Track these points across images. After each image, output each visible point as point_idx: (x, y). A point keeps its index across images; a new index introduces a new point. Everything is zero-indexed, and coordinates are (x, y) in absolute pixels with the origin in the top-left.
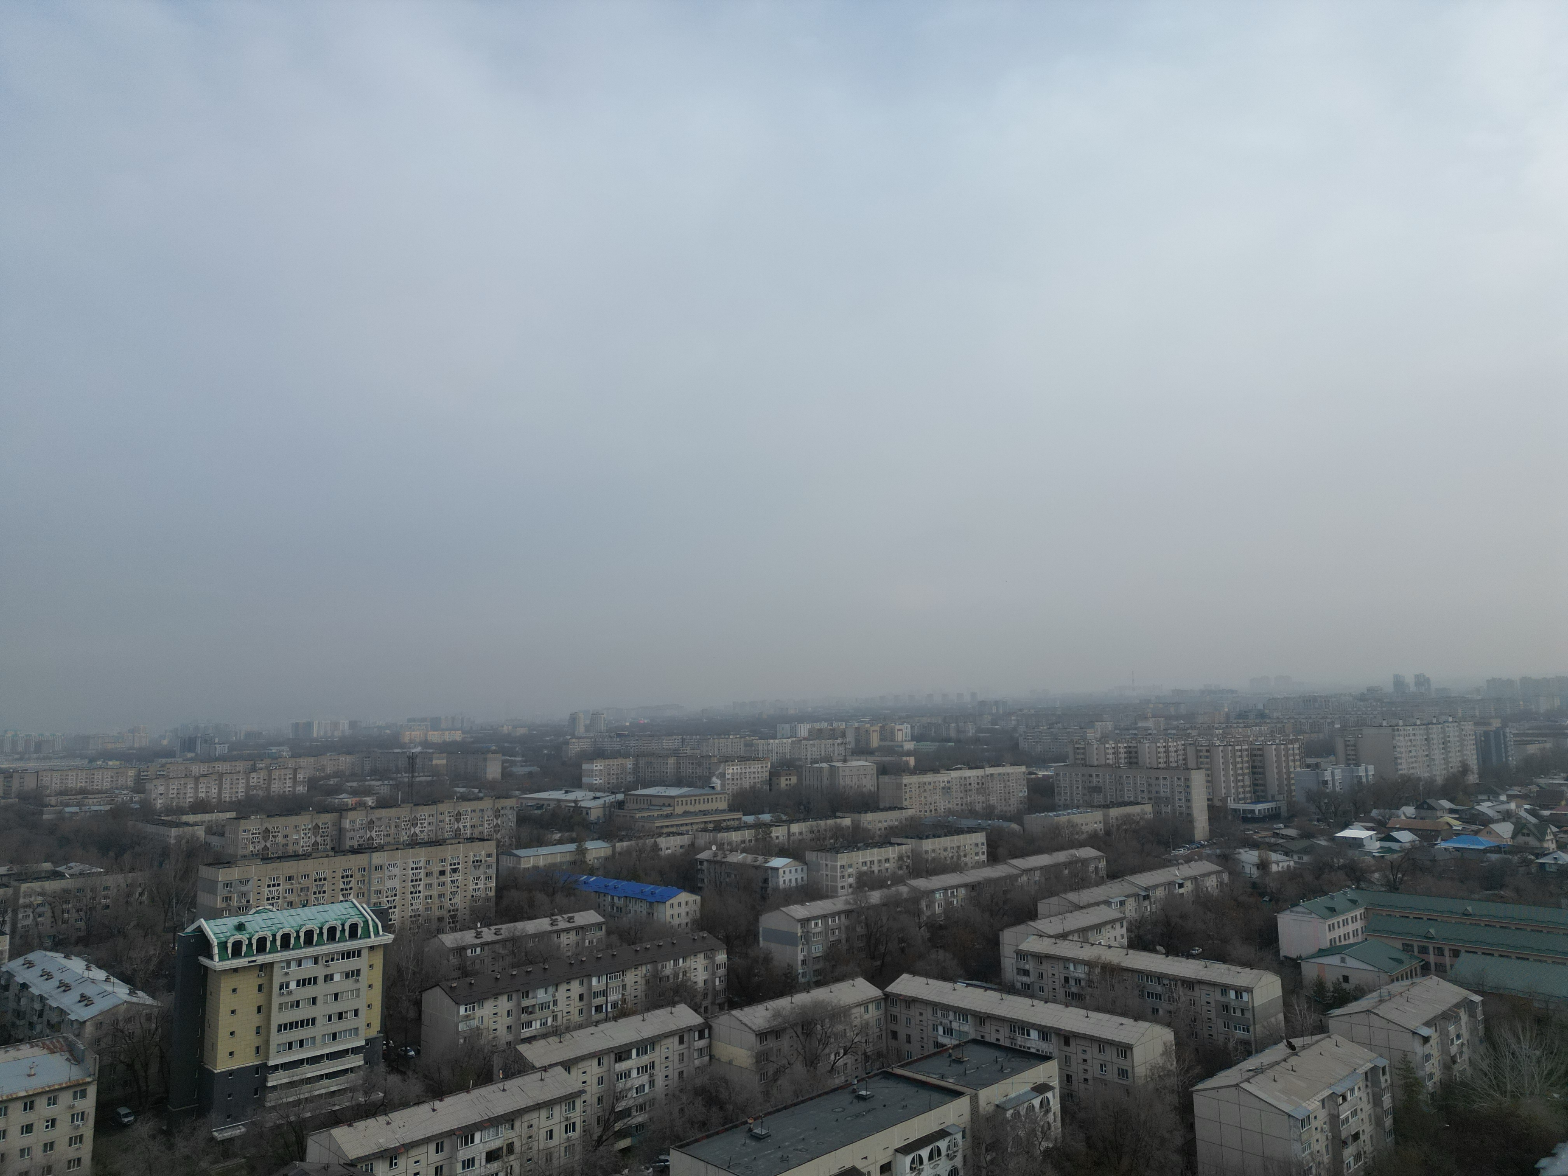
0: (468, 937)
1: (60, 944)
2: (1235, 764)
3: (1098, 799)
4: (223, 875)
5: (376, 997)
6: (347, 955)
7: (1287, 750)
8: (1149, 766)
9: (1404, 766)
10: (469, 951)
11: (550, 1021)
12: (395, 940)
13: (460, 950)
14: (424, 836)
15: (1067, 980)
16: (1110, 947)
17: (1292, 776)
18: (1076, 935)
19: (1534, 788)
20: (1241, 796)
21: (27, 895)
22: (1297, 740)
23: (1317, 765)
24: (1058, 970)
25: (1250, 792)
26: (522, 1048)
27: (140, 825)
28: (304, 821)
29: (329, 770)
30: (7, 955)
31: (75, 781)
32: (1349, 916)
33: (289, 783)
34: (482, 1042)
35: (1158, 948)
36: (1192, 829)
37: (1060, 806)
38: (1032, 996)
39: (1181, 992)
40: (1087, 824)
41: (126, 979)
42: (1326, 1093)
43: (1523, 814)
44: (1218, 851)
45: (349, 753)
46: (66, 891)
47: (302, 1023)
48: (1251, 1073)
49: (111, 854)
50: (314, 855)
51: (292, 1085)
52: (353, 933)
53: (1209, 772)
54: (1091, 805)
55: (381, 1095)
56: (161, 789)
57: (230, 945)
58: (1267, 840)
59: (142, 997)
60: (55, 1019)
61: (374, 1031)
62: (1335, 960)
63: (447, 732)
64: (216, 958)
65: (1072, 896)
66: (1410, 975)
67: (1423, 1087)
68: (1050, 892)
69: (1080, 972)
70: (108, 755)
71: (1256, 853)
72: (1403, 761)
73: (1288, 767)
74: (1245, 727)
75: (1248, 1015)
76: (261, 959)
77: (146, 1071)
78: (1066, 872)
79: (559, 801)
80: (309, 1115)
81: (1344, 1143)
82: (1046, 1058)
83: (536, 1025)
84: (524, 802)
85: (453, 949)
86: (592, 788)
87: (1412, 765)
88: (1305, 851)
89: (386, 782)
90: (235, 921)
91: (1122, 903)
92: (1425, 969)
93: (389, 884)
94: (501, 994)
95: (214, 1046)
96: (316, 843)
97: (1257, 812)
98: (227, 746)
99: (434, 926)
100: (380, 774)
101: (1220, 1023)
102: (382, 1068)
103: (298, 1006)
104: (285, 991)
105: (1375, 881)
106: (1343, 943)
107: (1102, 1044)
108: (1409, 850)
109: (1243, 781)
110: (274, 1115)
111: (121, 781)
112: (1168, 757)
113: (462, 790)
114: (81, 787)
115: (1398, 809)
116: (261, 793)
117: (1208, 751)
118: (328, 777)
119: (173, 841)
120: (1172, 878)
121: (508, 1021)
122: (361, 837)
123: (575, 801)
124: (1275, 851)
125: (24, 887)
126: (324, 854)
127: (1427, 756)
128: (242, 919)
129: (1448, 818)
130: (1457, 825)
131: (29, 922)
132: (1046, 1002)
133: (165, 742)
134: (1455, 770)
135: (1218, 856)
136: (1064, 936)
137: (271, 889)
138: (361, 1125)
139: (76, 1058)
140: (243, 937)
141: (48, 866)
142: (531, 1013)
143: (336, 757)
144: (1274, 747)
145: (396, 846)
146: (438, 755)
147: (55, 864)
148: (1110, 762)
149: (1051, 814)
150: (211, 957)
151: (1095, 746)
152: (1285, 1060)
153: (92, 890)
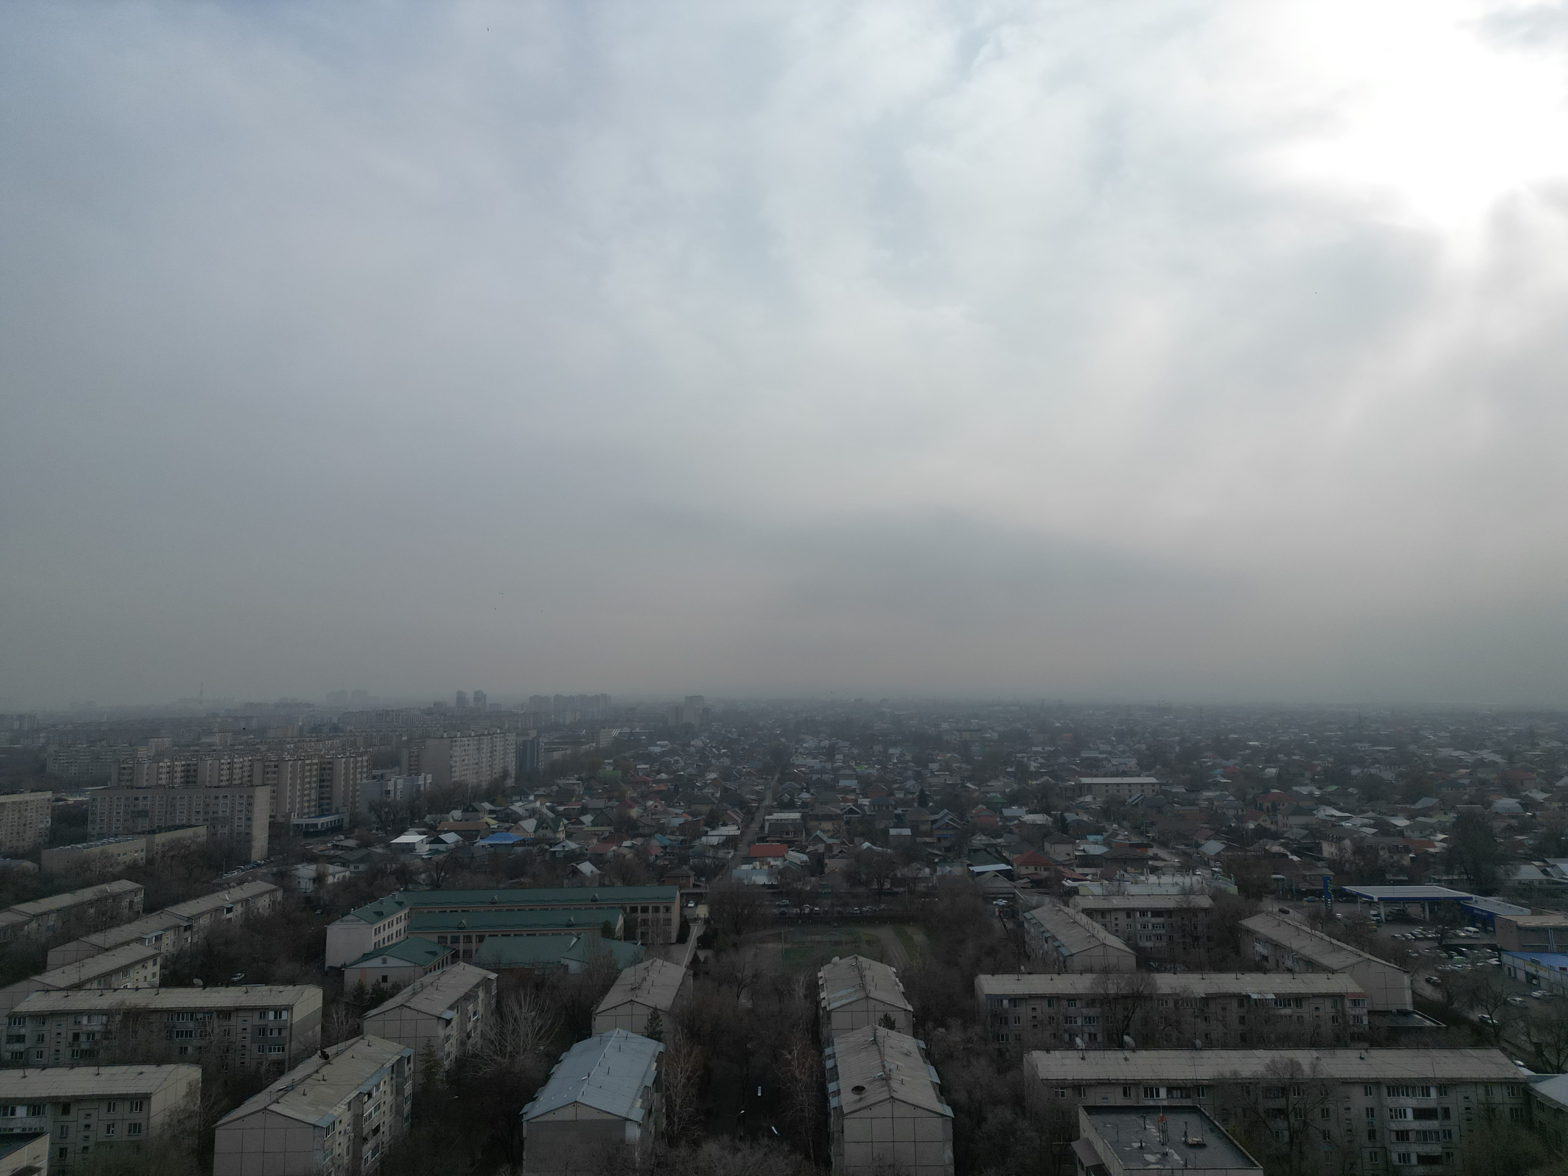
2: (303, 778)
3: (143, 824)
7: (356, 762)
8: (208, 784)
9: (457, 774)
15: (76, 1036)
16: (137, 989)
17: (358, 787)
18: (96, 982)
19: (555, 788)
20: (306, 811)
22: (366, 753)
23: (382, 776)
24: (67, 1028)
25: (315, 806)
32: (394, 918)
35: (196, 981)
36: (250, 848)
37: (93, 836)
38: (25, 1065)
39: (216, 1025)
40: (126, 854)
42: (353, 1095)
43: (545, 810)
44: (275, 869)
48: (281, 1093)
53: (275, 788)
54: (134, 833)
58: (326, 853)
62: (376, 962)
65: (96, 939)
66: (442, 964)
67: (441, 1067)
68: (63, 937)
69: (96, 1025)
71: (313, 867)
72: (457, 769)
73: (355, 779)
74: (318, 741)
75: (285, 1033)
78: (92, 911)
81: (365, 1139)
82: (34, 1135)
87: (463, 773)
88: (362, 860)
91: (158, 938)
92: (455, 957)
97: (319, 826)
101: (255, 1047)
105: (422, 882)
106: (386, 944)
107: (111, 1101)
108: (453, 850)
109: (309, 795)
112: (231, 774)
115: (448, 813)
117: (276, 766)
120: (219, 904)
124: (332, 863)
127: (477, 764)
129: (488, 819)
130: (494, 824)
132: (44, 1069)
134: (497, 776)
135: (274, 875)
136: (78, 986)
144: (344, 760)
148: (163, 782)
149: (79, 846)
151: (146, 766)
152: (317, 1072)
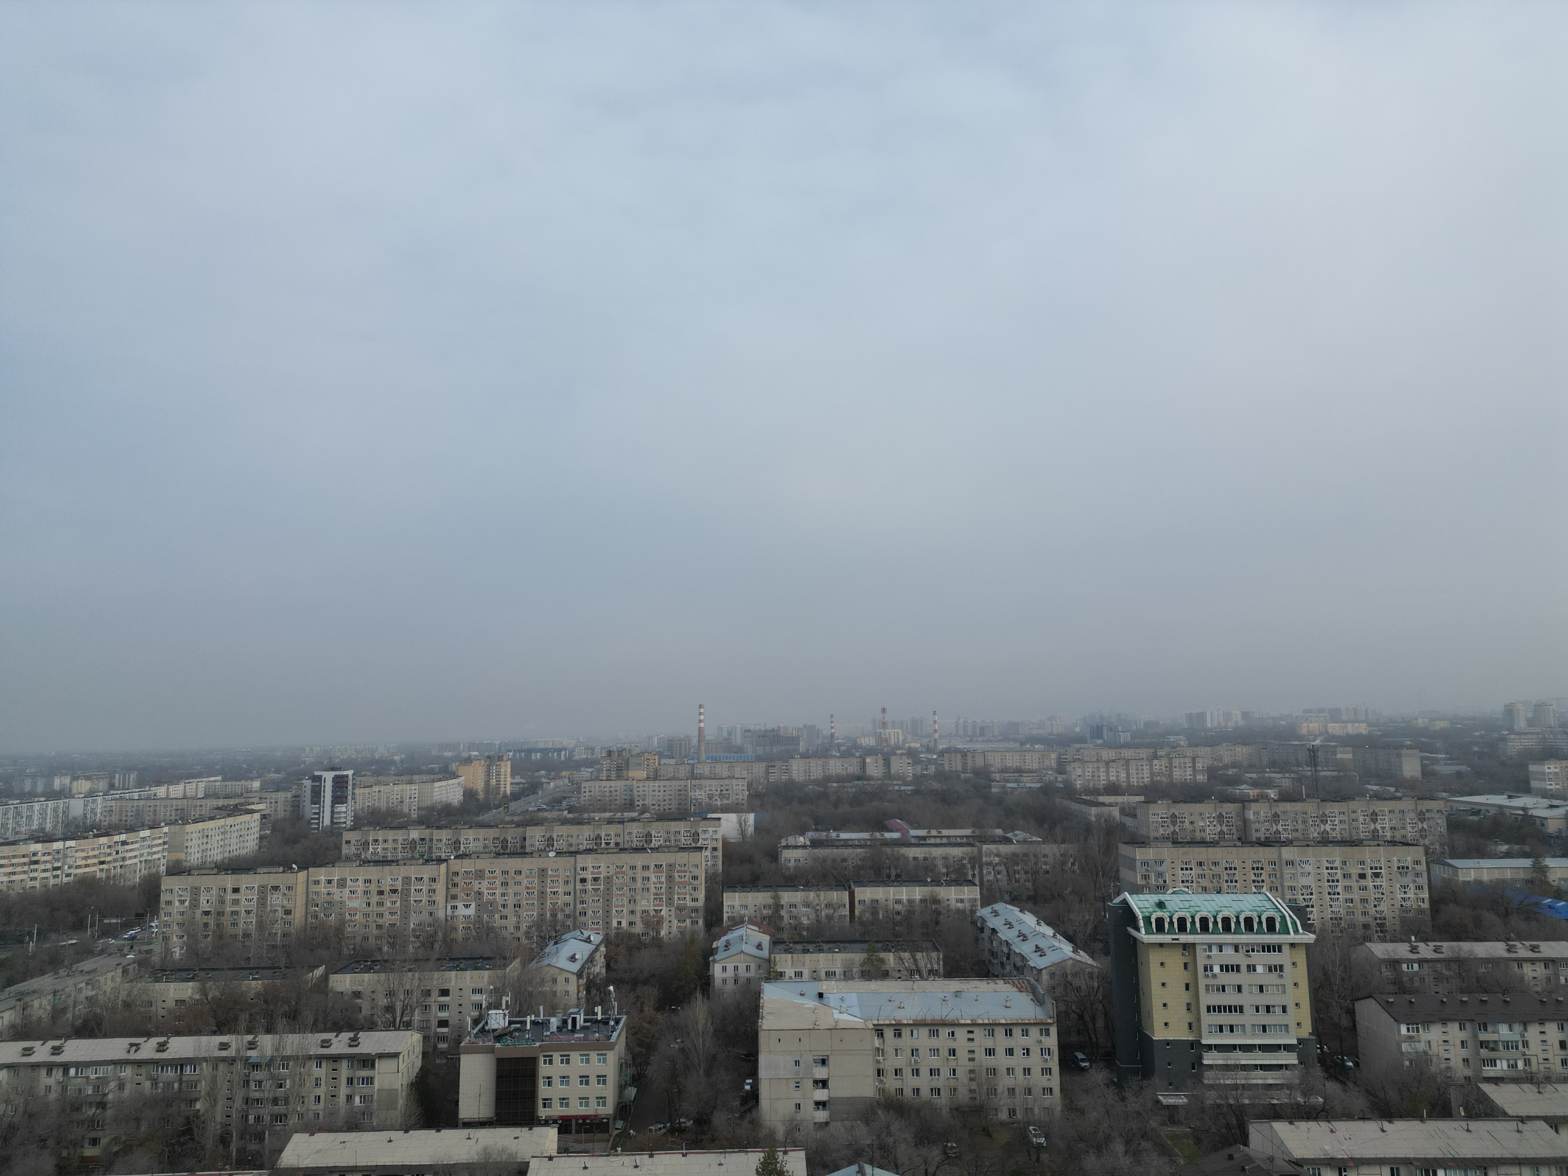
0: (1401, 950)
1: (1014, 900)
4: (1140, 854)
5: (1303, 995)
6: (1268, 948)
10: (1404, 966)
11: (1520, 1065)
12: (1316, 940)
13: (1395, 963)
14: (1336, 835)
21: (989, 855)
26: (1487, 1088)
27: (1066, 803)
28: (1208, 809)
29: (1227, 760)
30: (979, 903)
31: (1013, 761)
33: (1189, 771)
34: (1433, 1069)
41: (1070, 939)
45: (1244, 744)
46: (1015, 855)
47: (1230, 1009)
49: (1046, 826)
50: (1221, 843)
51: (1227, 1068)
52: (1271, 928)
55: (1321, 1099)
56: (1079, 771)
57: (1153, 921)
59: (1083, 957)
60: (1019, 964)
61: (1306, 1031)
63: (1350, 725)
64: (1143, 931)
70: (1034, 740)
76: (1184, 938)
77: (1094, 1025)
79: (1501, 807)
80: (1247, 1102)
83: (1502, 1066)
84: (1455, 805)
85: (1384, 961)
86: (1545, 794)
89: (1287, 775)
90: (1155, 898)
93: (1304, 881)
94: (1450, 1020)
95: (1150, 1015)
96: (1221, 832)
98: (1129, 734)
99: (1360, 932)
100: (1281, 767)
102: (1318, 1071)
103: (1224, 990)
104: (1209, 973)
110: (1213, 1093)
111: (1047, 763)
113: (1375, 788)
114: (1017, 766)
116: (1164, 779)
118: (1226, 767)
119: (1093, 819)
121: (1464, 1053)
122: (1268, 830)
123: (1524, 809)
125: (985, 847)
126: (1232, 843)
128: (1162, 897)
131: (991, 877)
133: (1077, 729)
137: (1185, 872)
138: (1303, 1125)
139: (1039, 1001)
140: (1165, 915)
141: (999, 832)
142: (1493, 1050)
143: (1232, 748)
145: (1306, 843)
146: (1341, 749)
147: (1005, 830)
150: (1138, 929)
153: (1034, 856)
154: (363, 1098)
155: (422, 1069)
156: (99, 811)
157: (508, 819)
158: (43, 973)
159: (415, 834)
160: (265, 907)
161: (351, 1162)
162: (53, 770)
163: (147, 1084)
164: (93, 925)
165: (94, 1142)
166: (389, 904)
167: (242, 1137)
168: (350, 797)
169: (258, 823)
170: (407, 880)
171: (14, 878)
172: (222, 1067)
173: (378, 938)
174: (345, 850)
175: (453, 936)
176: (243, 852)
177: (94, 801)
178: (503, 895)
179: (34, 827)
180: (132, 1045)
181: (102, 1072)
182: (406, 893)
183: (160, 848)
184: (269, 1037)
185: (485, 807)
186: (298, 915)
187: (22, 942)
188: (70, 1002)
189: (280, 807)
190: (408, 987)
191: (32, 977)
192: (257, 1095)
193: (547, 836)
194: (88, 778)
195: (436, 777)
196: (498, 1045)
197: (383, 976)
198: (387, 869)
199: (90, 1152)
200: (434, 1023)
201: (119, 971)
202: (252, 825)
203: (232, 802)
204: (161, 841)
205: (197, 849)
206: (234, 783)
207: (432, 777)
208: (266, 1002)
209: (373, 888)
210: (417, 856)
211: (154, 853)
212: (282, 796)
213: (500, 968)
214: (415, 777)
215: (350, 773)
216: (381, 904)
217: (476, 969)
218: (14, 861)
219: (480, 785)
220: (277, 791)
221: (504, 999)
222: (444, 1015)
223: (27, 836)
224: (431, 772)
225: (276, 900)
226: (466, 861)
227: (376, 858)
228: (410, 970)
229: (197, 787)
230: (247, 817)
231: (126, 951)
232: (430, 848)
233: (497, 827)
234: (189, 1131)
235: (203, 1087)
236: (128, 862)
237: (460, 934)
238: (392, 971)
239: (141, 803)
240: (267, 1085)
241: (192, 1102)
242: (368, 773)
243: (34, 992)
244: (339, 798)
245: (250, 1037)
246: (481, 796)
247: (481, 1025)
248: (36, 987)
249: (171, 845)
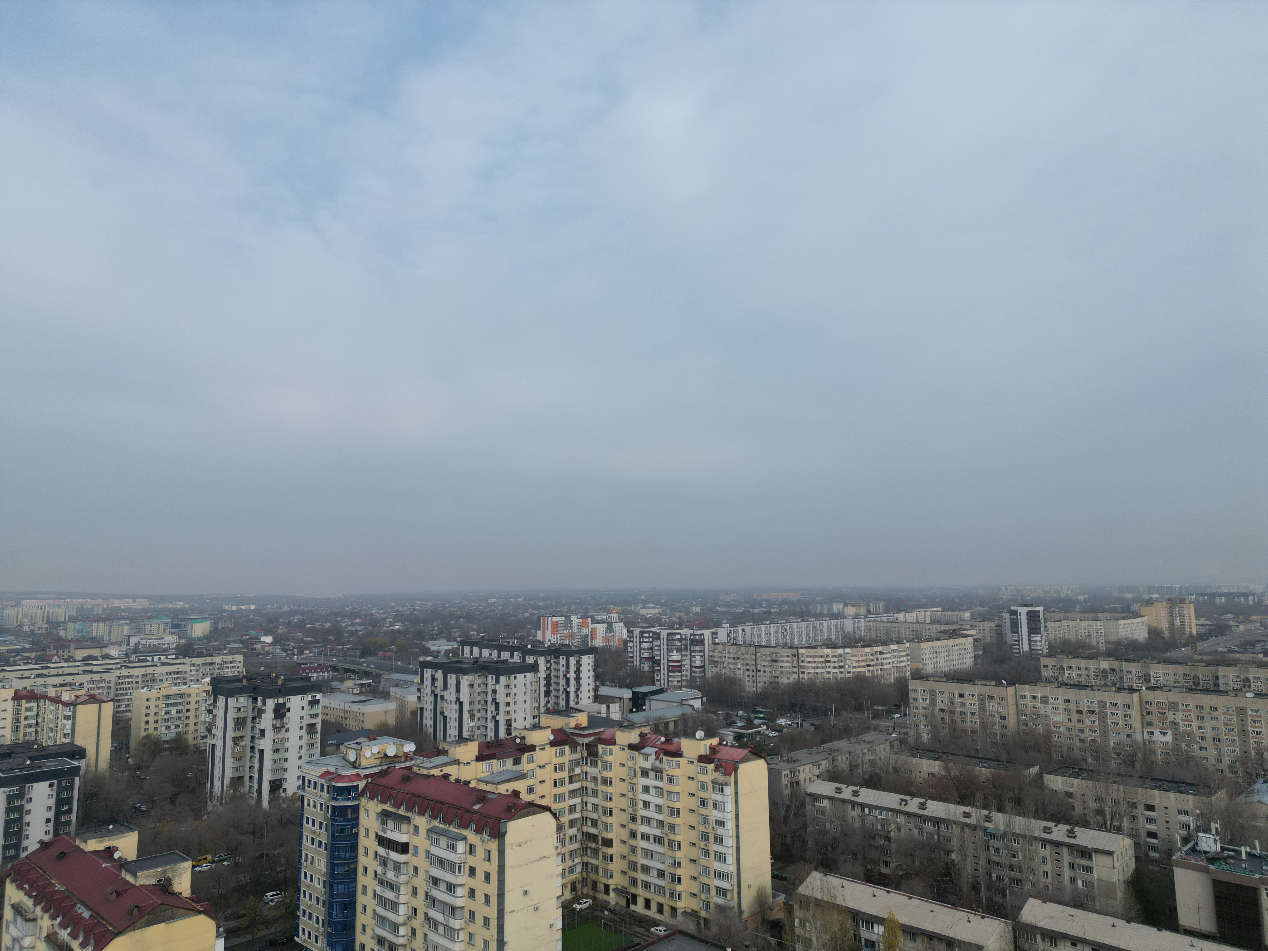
154: (1085, 883)
155: (1136, 870)
156: (863, 629)
157: (1196, 657)
158: (841, 739)
159: (1105, 665)
160: (985, 711)
161: (1081, 935)
162: (832, 599)
163: (916, 831)
164: (867, 709)
165: (887, 864)
166: (1088, 723)
167: (988, 889)
168: (1043, 629)
169: (971, 645)
170: (1102, 704)
171: (817, 671)
172: (967, 830)
173: (1082, 750)
174: (1044, 673)
175: (1153, 758)
176: (964, 667)
177: (859, 622)
178: (1200, 727)
179: (825, 638)
180: (902, 800)
181: (886, 815)
182: (1103, 717)
183: (905, 659)
184: (1000, 815)
185: (1172, 645)
186: (1012, 720)
187: (826, 715)
188: (860, 761)
189: (987, 634)
190: (1115, 797)
191: (835, 740)
192: (996, 859)
193: (1243, 676)
194: (853, 605)
195: (1119, 615)
196: (1211, 867)
197: (1090, 783)
198: (1083, 692)
199: (884, 870)
200: (1143, 834)
201: (888, 744)
202: (968, 646)
203: (952, 627)
204: (905, 653)
205: (930, 662)
206: (951, 613)
207: (1116, 615)
208: (994, 786)
209: (1072, 706)
210: (1109, 684)
211: (902, 662)
212: (987, 625)
213: (1204, 795)
214: (1100, 615)
215: (1041, 609)
216: (1081, 721)
217: (1180, 792)
218: (816, 659)
219: (1164, 625)
220: (984, 620)
221: (1213, 826)
222: (1152, 827)
223: (821, 643)
224: (1114, 611)
225: (992, 707)
226: (1158, 693)
227: (1072, 682)
228: (1115, 782)
229: (925, 615)
230: (963, 640)
231: (890, 731)
232: (1121, 678)
233: (1186, 664)
234: (948, 874)
235: (955, 842)
236: (885, 667)
237: (1159, 757)
238: (1098, 780)
239: (889, 625)
240: (1003, 852)
241: (949, 852)
242: (1056, 610)
243: (837, 750)
244: (1034, 629)
245: (986, 812)
246: (1167, 635)
247: (1190, 845)
248: (838, 747)
249: (913, 656)
